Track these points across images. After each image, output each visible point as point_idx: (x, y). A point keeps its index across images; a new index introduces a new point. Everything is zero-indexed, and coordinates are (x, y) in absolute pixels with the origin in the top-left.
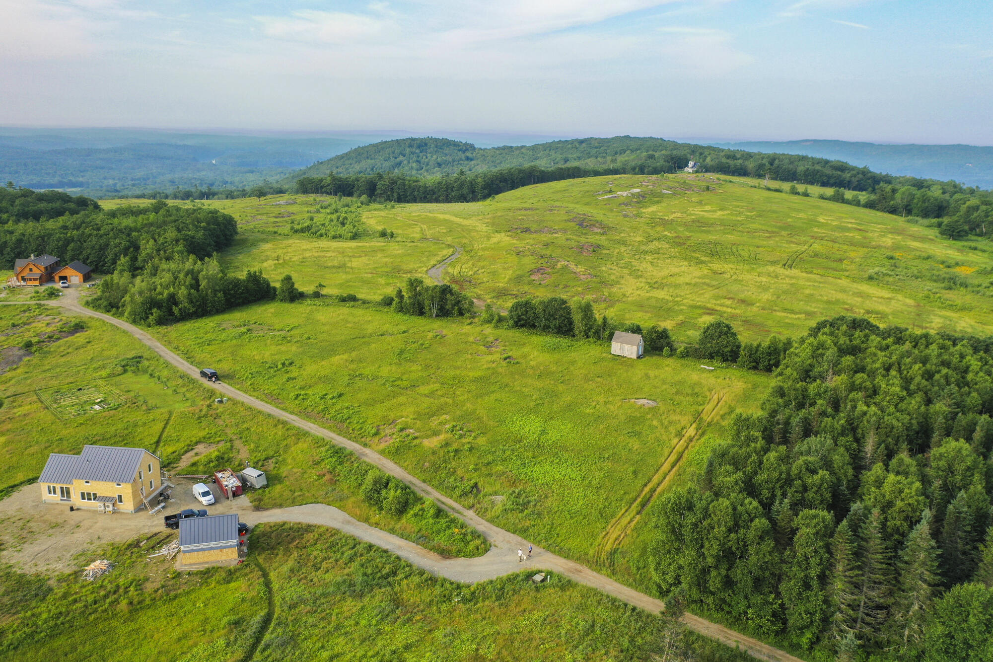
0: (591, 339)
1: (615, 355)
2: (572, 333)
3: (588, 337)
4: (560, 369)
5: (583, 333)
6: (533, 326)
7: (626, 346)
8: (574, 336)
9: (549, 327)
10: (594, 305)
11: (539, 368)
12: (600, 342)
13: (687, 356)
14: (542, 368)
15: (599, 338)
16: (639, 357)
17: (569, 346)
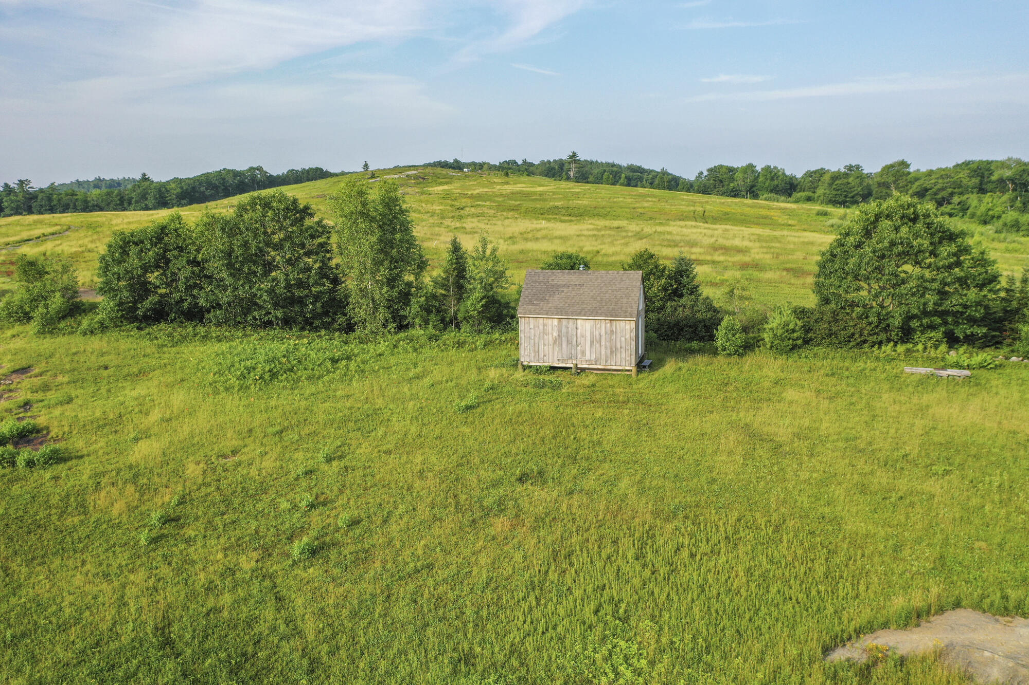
0: (417, 332)
1: (538, 370)
2: (341, 319)
3: (402, 327)
4: (300, 460)
5: (382, 314)
6: (195, 315)
7: (585, 326)
8: (349, 328)
9: (251, 304)
10: (410, 200)
11: (178, 473)
12: (451, 336)
13: (806, 342)
14: (193, 470)
15: (448, 323)
16: (640, 366)
17: (334, 361)
